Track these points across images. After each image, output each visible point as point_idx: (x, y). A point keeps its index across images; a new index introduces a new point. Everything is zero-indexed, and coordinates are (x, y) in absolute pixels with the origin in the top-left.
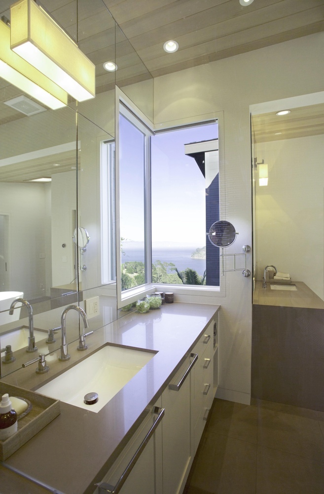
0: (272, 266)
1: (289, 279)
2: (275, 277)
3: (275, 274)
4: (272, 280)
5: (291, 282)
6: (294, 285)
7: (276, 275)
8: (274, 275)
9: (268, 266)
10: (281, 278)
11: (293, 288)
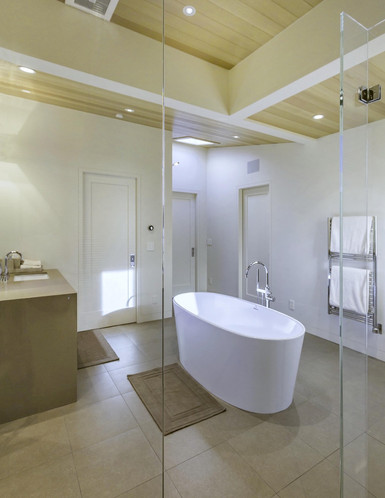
0: (17, 253)
1: (40, 267)
2: (22, 267)
3: (22, 262)
4: (17, 270)
5: (43, 270)
6: (46, 273)
7: (24, 263)
8: (21, 264)
9: (11, 253)
10: (30, 267)
11: (45, 277)
